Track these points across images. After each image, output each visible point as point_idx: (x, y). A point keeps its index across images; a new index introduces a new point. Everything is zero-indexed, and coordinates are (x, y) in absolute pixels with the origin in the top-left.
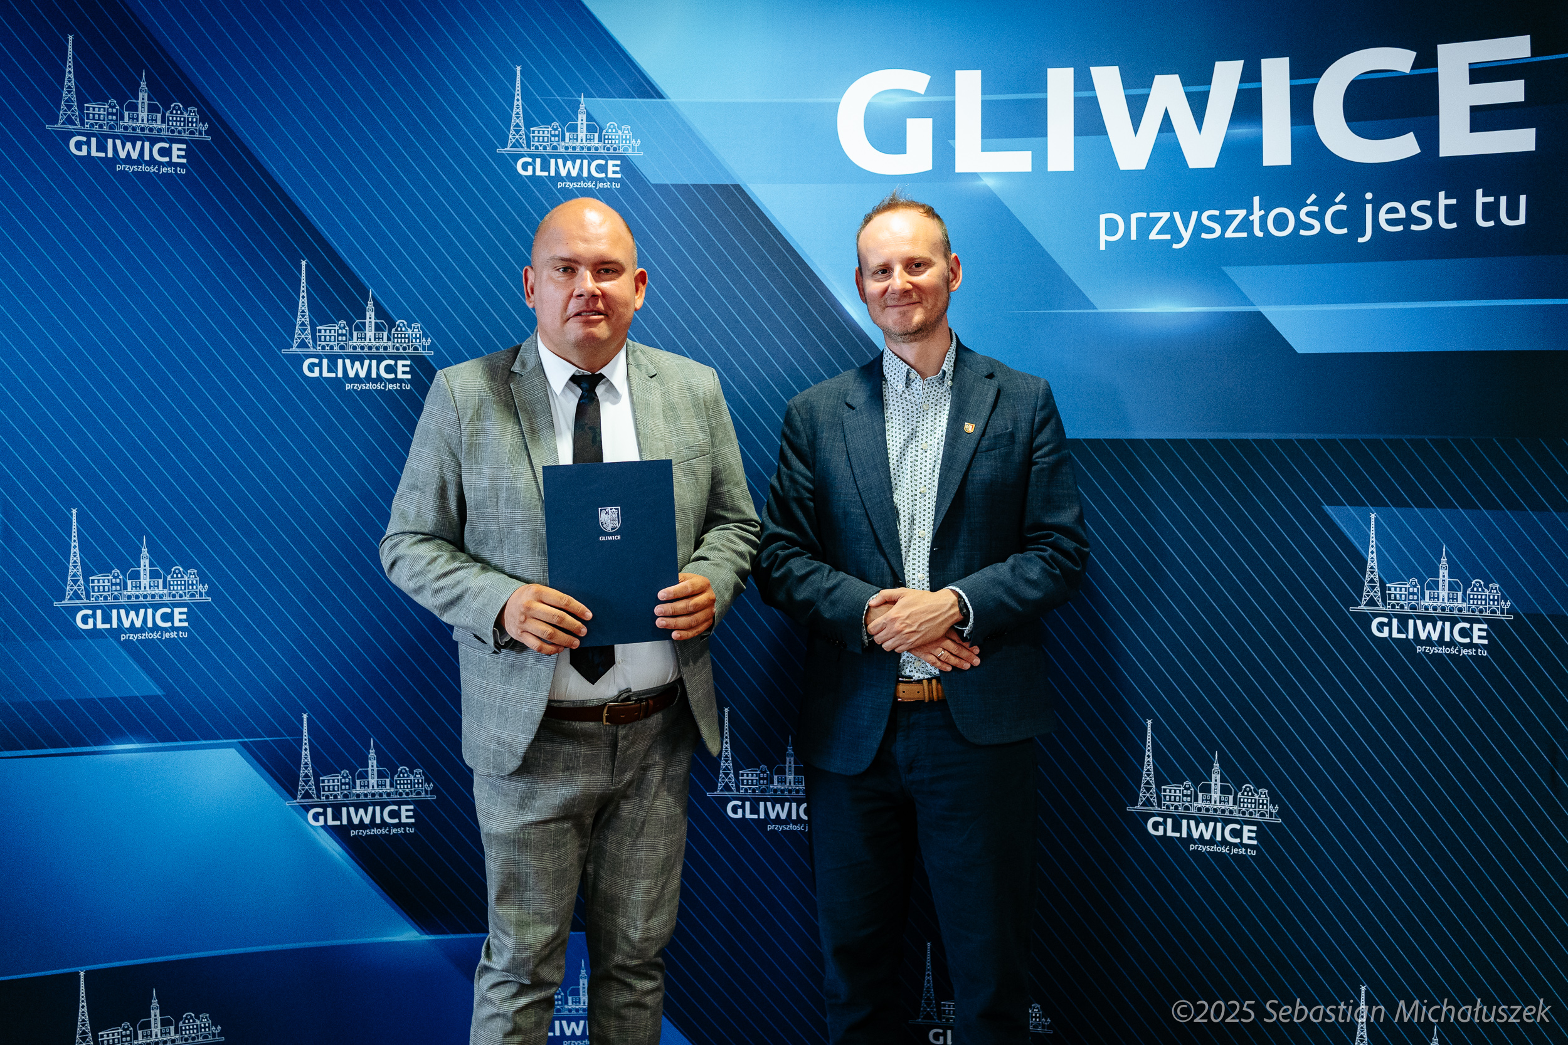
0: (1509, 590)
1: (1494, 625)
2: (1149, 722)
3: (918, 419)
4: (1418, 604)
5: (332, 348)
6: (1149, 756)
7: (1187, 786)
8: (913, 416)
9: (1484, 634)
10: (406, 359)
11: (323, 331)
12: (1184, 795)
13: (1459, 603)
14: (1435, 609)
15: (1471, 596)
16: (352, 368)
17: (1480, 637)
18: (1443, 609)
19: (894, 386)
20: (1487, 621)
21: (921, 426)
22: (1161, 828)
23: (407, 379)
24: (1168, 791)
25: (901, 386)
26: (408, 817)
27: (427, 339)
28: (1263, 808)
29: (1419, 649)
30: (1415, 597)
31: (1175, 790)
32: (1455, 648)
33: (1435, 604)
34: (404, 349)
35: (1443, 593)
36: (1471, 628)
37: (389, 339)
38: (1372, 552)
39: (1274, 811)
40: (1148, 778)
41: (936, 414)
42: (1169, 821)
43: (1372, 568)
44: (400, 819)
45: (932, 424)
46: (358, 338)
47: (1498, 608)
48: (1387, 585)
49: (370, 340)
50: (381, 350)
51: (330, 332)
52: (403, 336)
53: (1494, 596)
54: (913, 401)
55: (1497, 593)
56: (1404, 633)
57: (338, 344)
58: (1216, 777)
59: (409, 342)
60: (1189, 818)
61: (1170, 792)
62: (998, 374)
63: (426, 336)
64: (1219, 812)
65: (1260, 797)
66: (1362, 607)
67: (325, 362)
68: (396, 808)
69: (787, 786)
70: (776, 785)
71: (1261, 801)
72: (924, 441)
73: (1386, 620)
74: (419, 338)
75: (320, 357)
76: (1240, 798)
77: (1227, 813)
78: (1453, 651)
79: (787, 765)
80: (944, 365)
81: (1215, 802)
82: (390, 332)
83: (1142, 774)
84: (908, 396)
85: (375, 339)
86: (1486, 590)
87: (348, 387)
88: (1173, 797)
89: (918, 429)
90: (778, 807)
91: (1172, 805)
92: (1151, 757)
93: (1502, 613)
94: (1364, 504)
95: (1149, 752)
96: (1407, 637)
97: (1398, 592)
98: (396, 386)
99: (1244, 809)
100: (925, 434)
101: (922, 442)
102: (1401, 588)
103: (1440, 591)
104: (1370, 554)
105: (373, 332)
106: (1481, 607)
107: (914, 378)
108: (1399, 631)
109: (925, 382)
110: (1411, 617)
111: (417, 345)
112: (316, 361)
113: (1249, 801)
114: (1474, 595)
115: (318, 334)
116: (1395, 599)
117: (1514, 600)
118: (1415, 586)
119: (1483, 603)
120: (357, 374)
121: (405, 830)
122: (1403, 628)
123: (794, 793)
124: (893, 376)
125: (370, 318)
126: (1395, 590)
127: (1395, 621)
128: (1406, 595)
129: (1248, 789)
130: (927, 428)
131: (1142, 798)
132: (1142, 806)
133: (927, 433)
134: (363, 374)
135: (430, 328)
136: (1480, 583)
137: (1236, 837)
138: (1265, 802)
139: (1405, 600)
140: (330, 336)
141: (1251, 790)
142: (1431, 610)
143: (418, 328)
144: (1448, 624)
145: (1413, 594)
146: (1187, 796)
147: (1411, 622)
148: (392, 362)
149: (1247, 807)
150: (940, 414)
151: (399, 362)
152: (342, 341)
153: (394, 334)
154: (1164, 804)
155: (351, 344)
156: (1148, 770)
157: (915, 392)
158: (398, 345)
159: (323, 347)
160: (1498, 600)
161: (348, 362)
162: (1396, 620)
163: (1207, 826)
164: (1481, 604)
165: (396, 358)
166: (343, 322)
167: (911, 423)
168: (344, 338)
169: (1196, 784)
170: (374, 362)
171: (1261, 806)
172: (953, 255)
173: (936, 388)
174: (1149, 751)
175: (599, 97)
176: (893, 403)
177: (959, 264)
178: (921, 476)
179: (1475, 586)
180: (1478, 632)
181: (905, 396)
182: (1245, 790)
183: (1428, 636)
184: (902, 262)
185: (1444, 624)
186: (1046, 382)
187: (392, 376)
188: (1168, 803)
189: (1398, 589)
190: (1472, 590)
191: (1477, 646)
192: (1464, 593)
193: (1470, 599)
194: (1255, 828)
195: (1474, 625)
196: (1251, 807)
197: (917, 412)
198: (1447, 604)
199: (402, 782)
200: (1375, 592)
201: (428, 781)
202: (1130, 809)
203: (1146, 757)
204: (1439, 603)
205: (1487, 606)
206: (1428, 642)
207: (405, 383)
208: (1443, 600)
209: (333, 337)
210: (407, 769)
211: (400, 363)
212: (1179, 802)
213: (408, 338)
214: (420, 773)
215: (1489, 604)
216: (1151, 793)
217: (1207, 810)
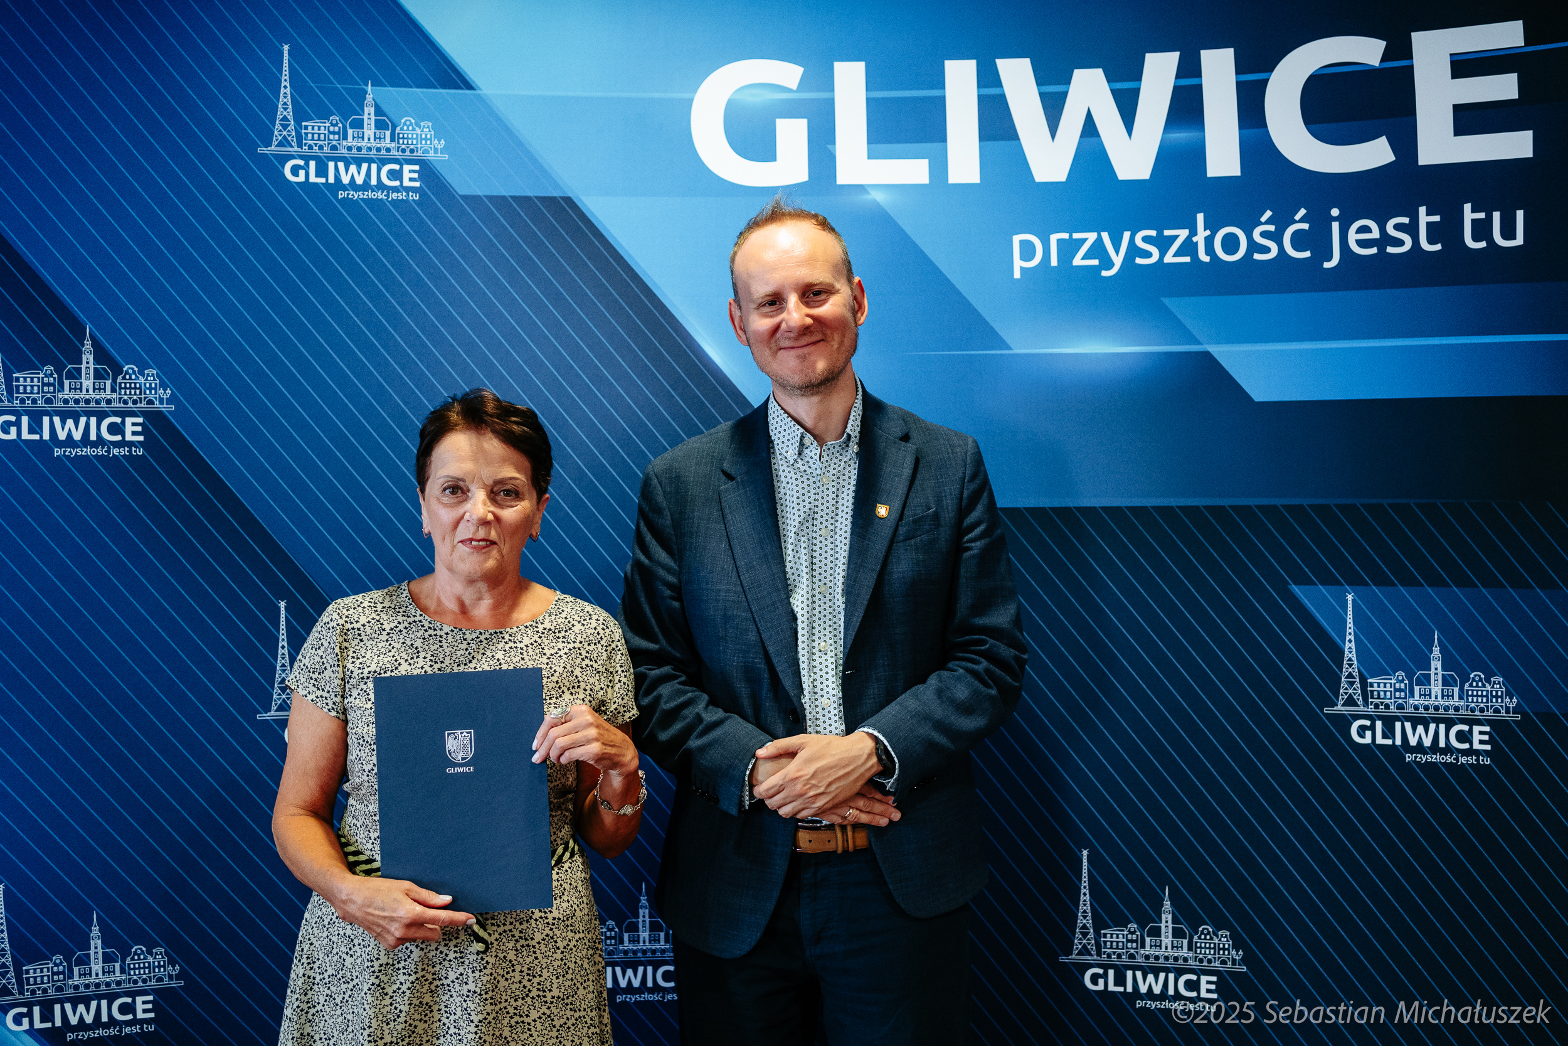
0: (1514, 685)
1: (1498, 728)
2: (1085, 853)
3: (817, 497)
4: (1406, 702)
5: (34, 401)
6: (1085, 894)
7: (1132, 930)
8: (809, 492)
9: (1486, 737)
10: (139, 417)
11: (22, 379)
12: (1128, 941)
13: (1456, 701)
14: (1426, 708)
15: (1470, 693)
16: (63, 429)
17: (1481, 742)
18: (1437, 708)
19: (783, 452)
20: (1488, 722)
21: (820, 505)
22: (1101, 981)
23: (138, 442)
24: (1109, 936)
25: (792, 454)
26: (145, 1011)
27: (165, 390)
28: (1224, 954)
29: (1409, 758)
30: (1403, 694)
31: (1118, 935)
32: (1452, 755)
33: (1426, 703)
34: (135, 402)
35: (1436, 689)
36: (1471, 731)
37: (113, 390)
38: (1350, 641)
39: (1237, 958)
40: (1085, 921)
41: (838, 490)
42: (1111, 973)
43: (1350, 660)
44: (135, 1015)
45: (834, 502)
46: (70, 389)
47: (1502, 706)
48: (1369, 681)
49: (87, 391)
50: (103, 404)
51: (32, 381)
52: (133, 385)
53: (1497, 692)
54: (808, 472)
55: (1501, 687)
56: (1390, 738)
57: (43, 397)
58: (1167, 918)
59: (141, 394)
60: (1134, 968)
61: (1112, 937)
62: (914, 434)
63: (164, 386)
64: (1171, 961)
65: (1220, 940)
66: (1339, 707)
67: (25, 420)
68: (129, 1000)
69: (641, 946)
70: (627, 945)
71: (1221, 946)
72: (824, 525)
73: (1368, 723)
74: (155, 389)
75: (18, 414)
76: (1196, 943)
77: (1181, 961)
78: (1449, 759)
79: (641, 920)
80: (849, 426)
81: (1166, 948)
82: (114, 381)
83: (1077, 916)
84: (801, 467)
85: (94, 390)
86: (1487, 684)
87: (57, 452)
88: (1115, 944)
89: (816, 510)
90: (630, 972)
91: (1114, 953)
92: (1088, 896)
93: (1507, 712)
94: (1338, 583)
95: (1085, 890)
96: (1394, 742)
97: (1382, 688)
98: (124, 451)
99: (1201, 956)
100: (825, 515)
101: (821, 526)
102: (1385, 684)
103: (1432, 687)
104: (1347, 643)
105: (92, 380)
106: (1482, 705)
107: (809, 444)
108: (1384, 736)
109: (824, 448)
110: (1398, 719)
111: (151, 397)
112: (13, 418)
113: (1208, 945)
114: (1473, 691)
115: (14, 383)
116: (1379, 697)
117: (1521, 696)
118: (1402, 681)
119: (1485, 700)
120: (69, 435)
121: (142, 1029)
122: (1389, 732)
123: (649, 954)
124: (782, 439)
125: (88, 363)
126: (1379, 686)
127: (1379, 724)
128: (1391, 692)
129: (1205, 932)
130: (828, 508)
131: (1077, 946)
132: (1077, 955)
133: (827, 514)
134: (77, 436)
135: (170, 375)
136: (1479, 676)
137: (1192, 991)
138: (1227, 946)
139: (1391, 699)
140: (32, 386)
141: (1209, 933)
142: (1421, 710)
143: (153, 375)
144: (1442, 727)
145: (1400, 690)
146: (1132, 941)
147: (1398, 725)
148: (118, 420)
149: (1205, 954)
150: (843, 490)
151: (127, 419)
152: (48, 392)
153: (120, 383)
154: (1105, 952)
155: (60, 396)
156: (1085, 912)
157: (810, 460)
158: (125, 397)
159: (22, 401)
160: (1501, 697)
161: (57, 420)
162: (1380, 722)
163: (1157, 978)
164: (1482, 702)
165: (123, 414)
166: (49, 368)
167: (807, 500)
168: (51, 389)
169: (1142, 927)
170: (93, 420)
171: (1221, 952)
172: (857, 279)
173: (838, 455)
174: (1085, 887)
175: (391, 86)
176: (785, 474)
177: (862, 291)
178: (820, 571)
179: (1474, 680)
180: (1479, 734)
181: (798, 465)
182: (1202, 933)
183: (1418, 742)
184: (796, 290)
185: (1437, 727)
186: (975, 442)
187: (118, 438)
188: (1109, 951)
189: (1382, 685)
190: (1471, 685)
191: (1478, 753)
192: (1461, 689)
193: (1468, 696)
194: (1214, 979)
195: (1474, 727)
196: (1210, 954)
197: (814, 486)
198: (1441, 702)
199: (137, 966)
200: (1355, 689)
201: (172, 962)
202: (1063, 959)
203: (1082, 896)
204: (1432, 702)
205: (1490, 704)
206: (1420, 748)
207: (136, 447)
208: (1436, 697)
209: (36, 388)
210: (144, 949)
211: (129, 421)
212: (1123, 949)
213: (140, 388)
214: (161, 953)
215: (1492, 702)
216: (1088, 940)
217: (1157, 958)
